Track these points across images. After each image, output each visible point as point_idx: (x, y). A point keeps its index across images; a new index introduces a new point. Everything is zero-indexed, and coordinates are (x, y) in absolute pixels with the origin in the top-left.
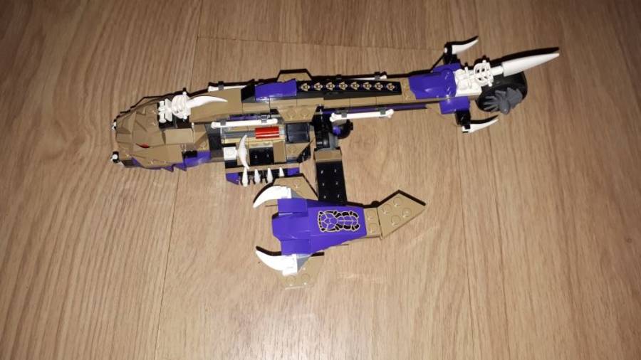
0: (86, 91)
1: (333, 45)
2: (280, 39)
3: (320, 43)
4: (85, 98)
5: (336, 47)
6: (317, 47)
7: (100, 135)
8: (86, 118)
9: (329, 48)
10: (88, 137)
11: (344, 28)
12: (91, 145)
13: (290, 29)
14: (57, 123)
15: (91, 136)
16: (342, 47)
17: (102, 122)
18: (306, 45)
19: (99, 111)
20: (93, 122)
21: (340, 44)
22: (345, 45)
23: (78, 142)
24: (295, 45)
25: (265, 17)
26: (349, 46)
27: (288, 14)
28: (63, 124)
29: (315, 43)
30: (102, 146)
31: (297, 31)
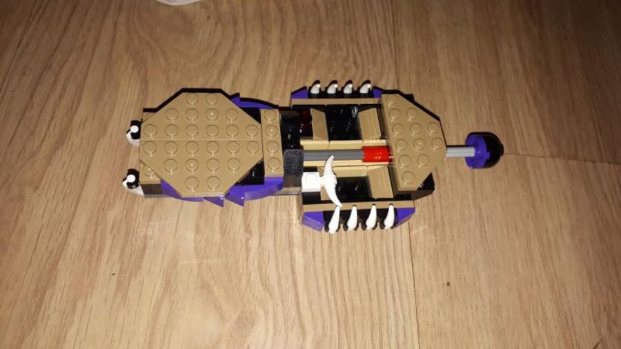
0: (248, 229)
1: (594, 162)
2: (519, 149)
3: (575, 158)
4: (247, 240)
5: (598, 164)
6: (573, 163)
7: (280, 309)
8: (253, 275)
9: (590, 165)
10: (261, 312)
11: (599, 137)
12: (267, 329)
13: (529, 134)
14: (205, 287)
15: (266, 313)
16: (606, 165)
17: (279, 284)
18: (557, 160)
19: (272, 264)
20: (266, 285)
21: (602, 160)
22: (609, 163)
23: (245, 323)
24: (542, 159)
25: (491, 118)
26: (615, 163)
27: (520, 114)
28: (215, 289)
29: (569, 158)
30: (287, 330)
31: (540, 139)
